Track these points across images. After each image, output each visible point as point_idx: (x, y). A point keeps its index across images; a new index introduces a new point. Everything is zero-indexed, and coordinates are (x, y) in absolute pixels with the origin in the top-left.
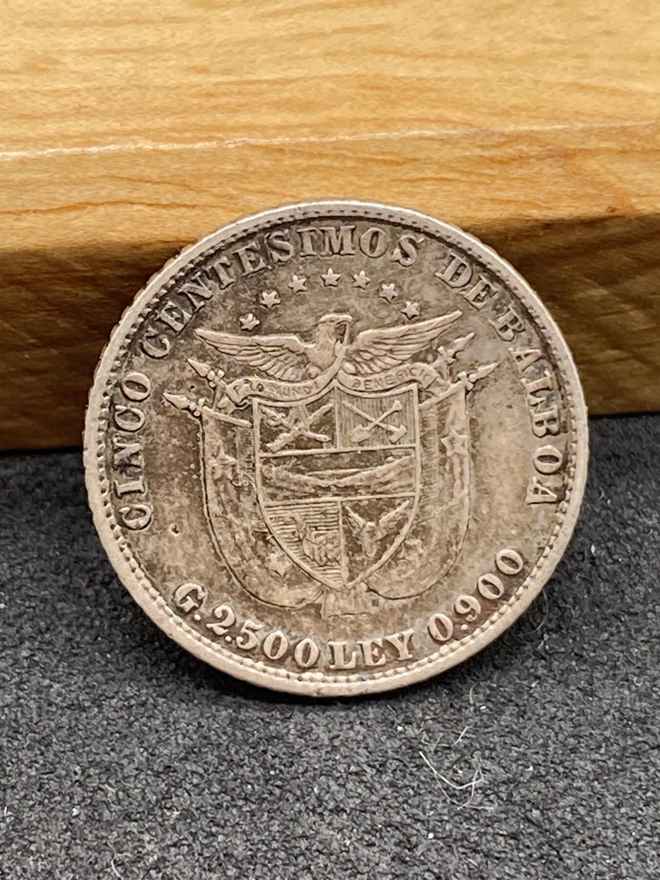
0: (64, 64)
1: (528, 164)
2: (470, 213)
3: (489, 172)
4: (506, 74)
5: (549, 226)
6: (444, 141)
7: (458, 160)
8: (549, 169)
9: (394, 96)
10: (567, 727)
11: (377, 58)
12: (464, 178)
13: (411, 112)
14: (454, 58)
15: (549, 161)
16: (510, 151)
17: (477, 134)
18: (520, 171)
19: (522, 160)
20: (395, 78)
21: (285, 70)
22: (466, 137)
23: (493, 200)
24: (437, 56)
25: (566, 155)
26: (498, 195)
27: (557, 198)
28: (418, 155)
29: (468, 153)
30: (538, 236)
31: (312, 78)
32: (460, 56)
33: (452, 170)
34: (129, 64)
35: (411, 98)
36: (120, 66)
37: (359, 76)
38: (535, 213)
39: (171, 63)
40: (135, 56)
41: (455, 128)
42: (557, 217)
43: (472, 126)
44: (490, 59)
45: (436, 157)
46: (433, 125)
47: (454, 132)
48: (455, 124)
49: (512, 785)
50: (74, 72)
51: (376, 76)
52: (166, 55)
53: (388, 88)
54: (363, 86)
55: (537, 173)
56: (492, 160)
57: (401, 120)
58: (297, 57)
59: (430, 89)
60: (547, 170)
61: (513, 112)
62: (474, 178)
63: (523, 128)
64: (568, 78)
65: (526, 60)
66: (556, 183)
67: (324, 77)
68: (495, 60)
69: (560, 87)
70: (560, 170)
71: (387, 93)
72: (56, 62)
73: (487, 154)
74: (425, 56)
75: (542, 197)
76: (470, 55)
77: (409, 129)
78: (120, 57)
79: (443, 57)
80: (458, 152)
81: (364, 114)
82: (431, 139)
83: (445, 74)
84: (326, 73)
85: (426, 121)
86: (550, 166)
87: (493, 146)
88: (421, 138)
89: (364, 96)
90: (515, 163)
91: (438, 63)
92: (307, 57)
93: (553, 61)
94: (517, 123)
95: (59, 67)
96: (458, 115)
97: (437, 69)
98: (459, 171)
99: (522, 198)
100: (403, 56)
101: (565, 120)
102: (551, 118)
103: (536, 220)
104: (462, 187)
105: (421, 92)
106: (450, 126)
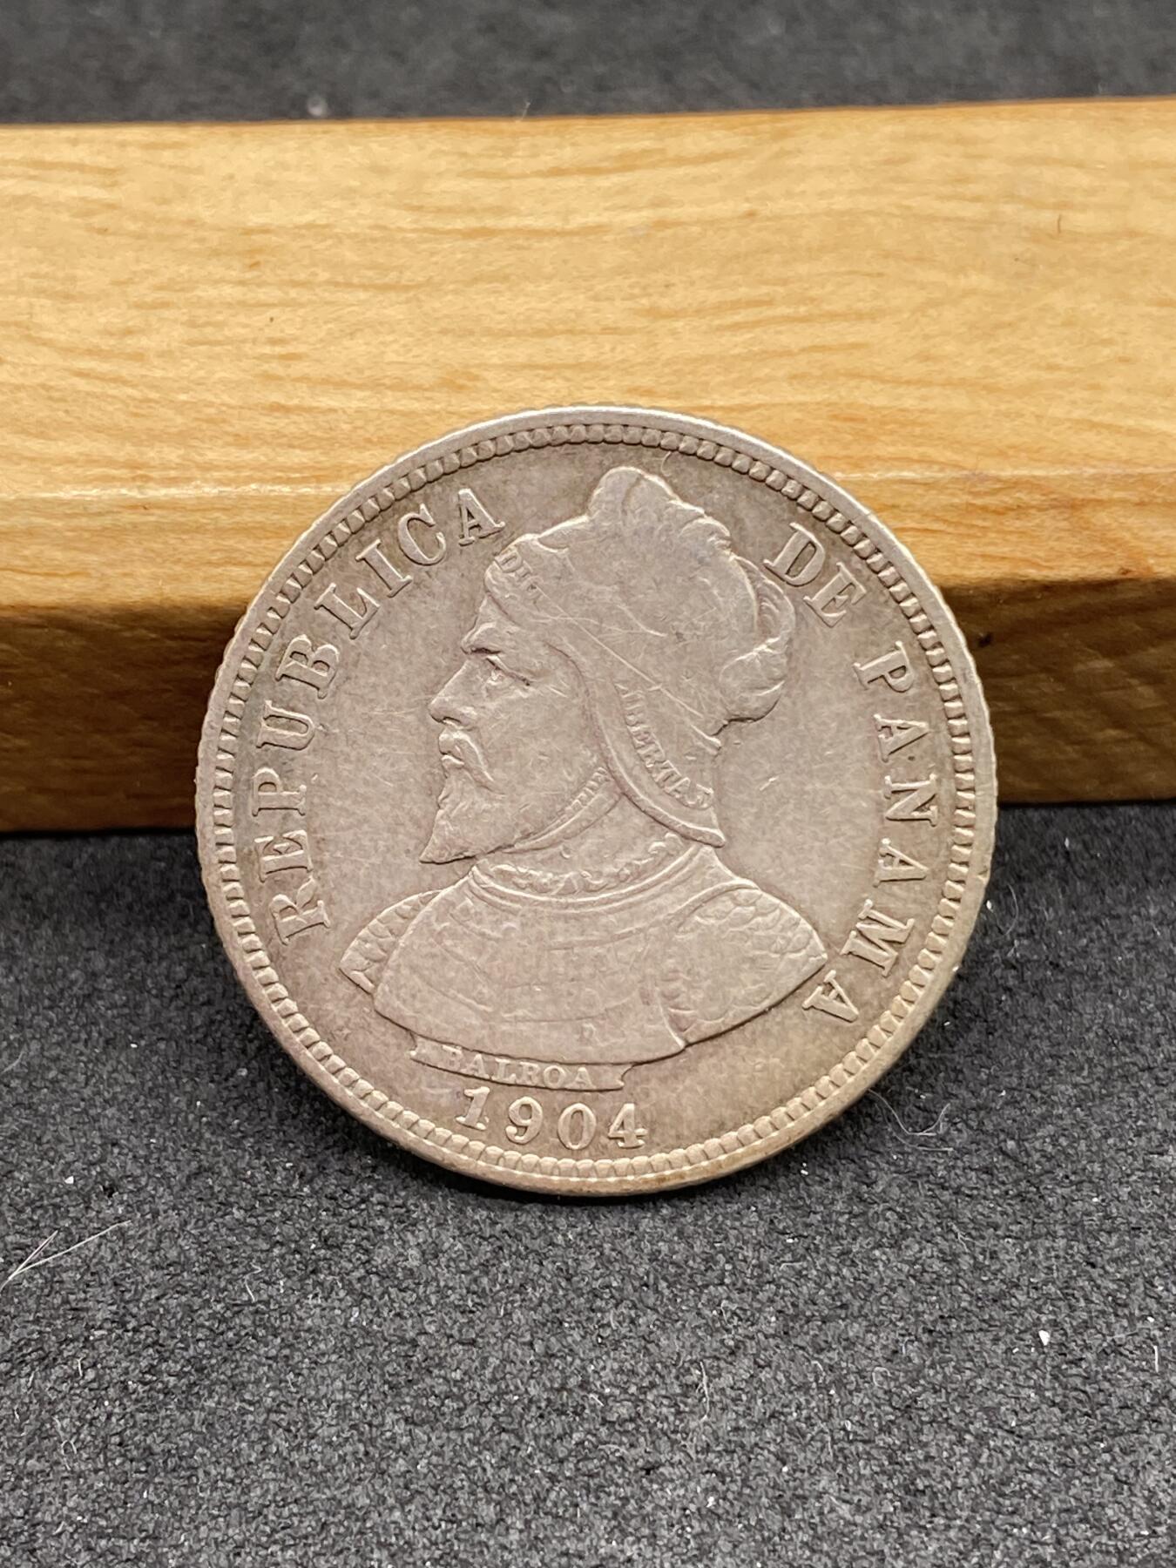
0: (485, 380)
1: (1027, 515)
2: (956, 571)
3: (980, 523)
4: (1003, 407)
5: (1051, 589)
6: (928, 485)
7: (945, 508)
8: (1051, 522)
9: (871, 430)
10: (1045, 1047)
11: (853, 383)
12: (951, 530)
13: (891, 449)
14: (943, 385)
15: (1052, 512)
16: (1007, 499)
17: (967, 478)
18: (1018, 524)
19: (1020, 510)
20: (872, 408)
21: (744, 394)
22: (955, 480)
23: (984, 556)
24: (920, 382)
25: (1073, 506)
26: (991, 550)
27: (1061, 556)
28: (897, 501)
29: (956, 501)
30: (1034, 599)
31: (774, 405)
32: (948, 383)
33: (937, 519)
34: (560, 383)
35: (892, 432)
36: (550, 384)
37: (829, 405)
38: (1034, 573)
39: (611, 383)
40: (568, 373)
41: (941, 470)
42: (1058, 578)
43: (964, 469)
44: (985, 387)
45: (918, 503)
46: (916, 466)
47: (941, 475)
48: (943, 466)
49: (982, 1113)
50: (496, 390)
51: (849, 405)
52: (603, 374)
53: (864, 420)
54: (835, 417)
55: (1038, 525)
56: (984, 509)
57: (878, 458)
58: (757, 380)
59: (914, 423)
60: (1048, 523)
61: (1011, 452)
62: (962, 530)
63: (1023, 472)
64: (1077, 414)
65: (1026, 390)
66: (1058, 539)
67: (789, 404)
68: (990, 389)
69: (1068, 424)
70: (1064, 524)
71: (863, 426)
72: (476, 378)
73: (979, 502)
74: (908, 383)
75: (1041, 554)
76: (962, 383)
77: (889, 470)
78: (550, 374)
79: (929, 384)
80: (944, 499)
81: (835, 450)
82: (913, 482)
83: (930, 405)
84: (791, 399)
85: (908, 461)
86: (1054, 518)
87: (986, 494)
88: (903, 481)
89: (836, 429)
90: (1012, 514)
91: (924, 391)
92: (769, 379)
93: (1060, 392)
94: (1016, 468)
95: (479, 384)
96: (948, 455)
97: (924, 398)
98: (945, 521)
99: (1019, 555)
100: (883, 381)
101: (1073, 464)
102: (1058, 461)
103: (1035, 581)
104: (947, 540)
105: (903, 425)
106: (936, 467)
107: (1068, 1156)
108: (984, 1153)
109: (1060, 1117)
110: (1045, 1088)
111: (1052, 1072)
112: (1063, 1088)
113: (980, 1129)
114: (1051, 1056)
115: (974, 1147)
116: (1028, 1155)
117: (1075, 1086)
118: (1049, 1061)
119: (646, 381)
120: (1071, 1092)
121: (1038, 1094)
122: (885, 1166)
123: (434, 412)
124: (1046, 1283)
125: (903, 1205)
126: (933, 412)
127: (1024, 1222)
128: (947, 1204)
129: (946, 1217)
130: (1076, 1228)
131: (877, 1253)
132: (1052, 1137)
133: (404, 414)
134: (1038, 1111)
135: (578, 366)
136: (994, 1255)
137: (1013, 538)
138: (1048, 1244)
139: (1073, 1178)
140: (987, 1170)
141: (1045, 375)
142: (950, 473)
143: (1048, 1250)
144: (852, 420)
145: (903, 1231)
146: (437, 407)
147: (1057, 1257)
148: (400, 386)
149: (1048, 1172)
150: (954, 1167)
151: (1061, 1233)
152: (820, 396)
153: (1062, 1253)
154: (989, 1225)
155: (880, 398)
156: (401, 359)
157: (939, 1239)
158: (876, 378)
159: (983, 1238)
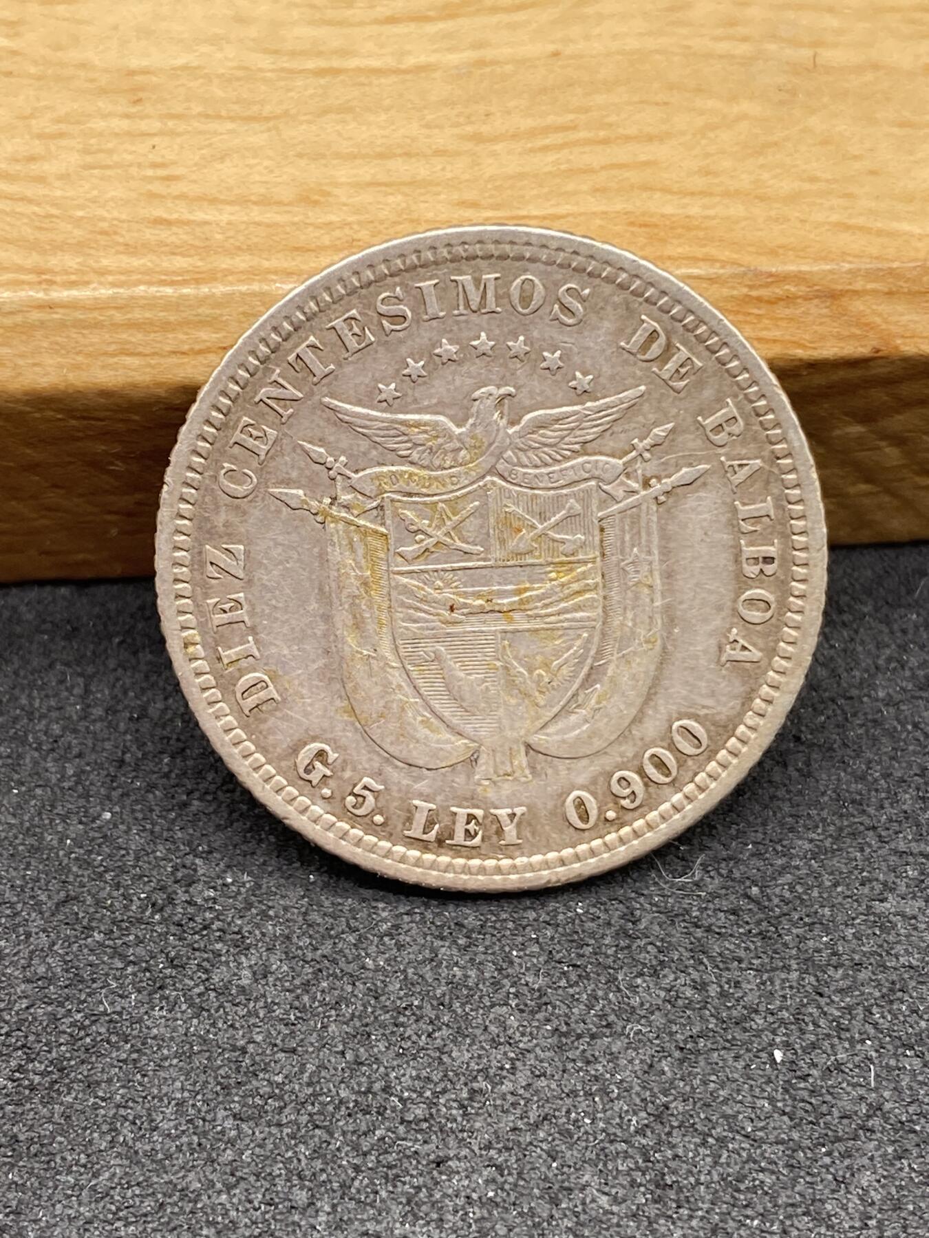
107: (802, 900)
108: (732, 898)
109: (797, 868)
110: (785, 843)
111: (792, 830)
112: (800, 842)
113: (729, 876)
114: (791, 816)
115: (723, 891)
116: (770, 900)
117: (811, 841)
118: (789, 820)
119: (470, 195)
120: (807, 846)
121: (780, 848)
122: (648, 906)
123: (294, 224)
124: (781, 1008)
125: (662, 940)
126: (714, 218)
127: (764, 956)
128: (699, 940)
129: (698, 950)
130: (808, 964)
131: (639, 981)
132: (789, 884)
133: (268, 226)
134: (779, 862)
135: (413, 183)
136: (737, 984)
137: (783, 324)
138: (783, 976)
139: (806, 920)
140: (734, 912)
141: (807, 186)
142: (728, 270)
143: (783, 981)
144: (646, 225)
145: (662, 962)
146: (296, 219)
147: (791, 987)
148: (265, 202)
149: (785, 915)
150: (706, 909)
151: (795, 967)
152: (619, 207)
153: (795, 984)
154: (734, 959)
155: (670, 207)
156: (264, 179)
157: (691, 970)
158: (666, 190)
159: (728, 969)
